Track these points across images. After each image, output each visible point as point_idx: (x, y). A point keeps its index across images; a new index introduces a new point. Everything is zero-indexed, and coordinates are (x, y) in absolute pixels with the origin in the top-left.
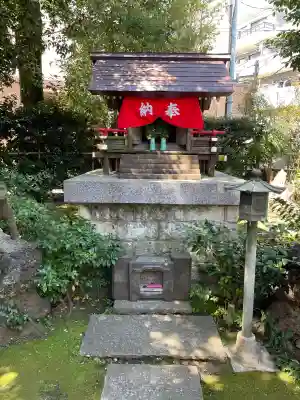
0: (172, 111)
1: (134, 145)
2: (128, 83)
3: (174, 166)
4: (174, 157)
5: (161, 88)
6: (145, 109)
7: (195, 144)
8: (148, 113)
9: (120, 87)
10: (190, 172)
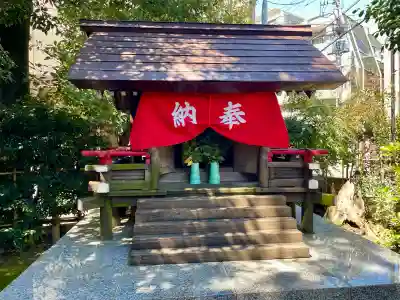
0: (232, 115)
1: (161, 176)
2: (150, 68)
3: (248, 224)
4: (241, 202)
5: (213, 76)
6: (183, 114)
7: (277, 174)
8: (188, 120)
9: (134, 74)
10: (283, 238)
